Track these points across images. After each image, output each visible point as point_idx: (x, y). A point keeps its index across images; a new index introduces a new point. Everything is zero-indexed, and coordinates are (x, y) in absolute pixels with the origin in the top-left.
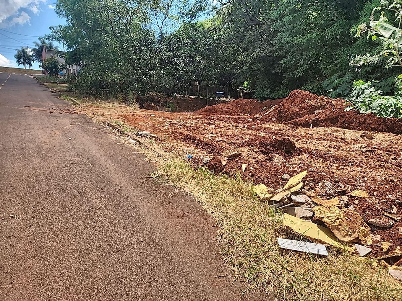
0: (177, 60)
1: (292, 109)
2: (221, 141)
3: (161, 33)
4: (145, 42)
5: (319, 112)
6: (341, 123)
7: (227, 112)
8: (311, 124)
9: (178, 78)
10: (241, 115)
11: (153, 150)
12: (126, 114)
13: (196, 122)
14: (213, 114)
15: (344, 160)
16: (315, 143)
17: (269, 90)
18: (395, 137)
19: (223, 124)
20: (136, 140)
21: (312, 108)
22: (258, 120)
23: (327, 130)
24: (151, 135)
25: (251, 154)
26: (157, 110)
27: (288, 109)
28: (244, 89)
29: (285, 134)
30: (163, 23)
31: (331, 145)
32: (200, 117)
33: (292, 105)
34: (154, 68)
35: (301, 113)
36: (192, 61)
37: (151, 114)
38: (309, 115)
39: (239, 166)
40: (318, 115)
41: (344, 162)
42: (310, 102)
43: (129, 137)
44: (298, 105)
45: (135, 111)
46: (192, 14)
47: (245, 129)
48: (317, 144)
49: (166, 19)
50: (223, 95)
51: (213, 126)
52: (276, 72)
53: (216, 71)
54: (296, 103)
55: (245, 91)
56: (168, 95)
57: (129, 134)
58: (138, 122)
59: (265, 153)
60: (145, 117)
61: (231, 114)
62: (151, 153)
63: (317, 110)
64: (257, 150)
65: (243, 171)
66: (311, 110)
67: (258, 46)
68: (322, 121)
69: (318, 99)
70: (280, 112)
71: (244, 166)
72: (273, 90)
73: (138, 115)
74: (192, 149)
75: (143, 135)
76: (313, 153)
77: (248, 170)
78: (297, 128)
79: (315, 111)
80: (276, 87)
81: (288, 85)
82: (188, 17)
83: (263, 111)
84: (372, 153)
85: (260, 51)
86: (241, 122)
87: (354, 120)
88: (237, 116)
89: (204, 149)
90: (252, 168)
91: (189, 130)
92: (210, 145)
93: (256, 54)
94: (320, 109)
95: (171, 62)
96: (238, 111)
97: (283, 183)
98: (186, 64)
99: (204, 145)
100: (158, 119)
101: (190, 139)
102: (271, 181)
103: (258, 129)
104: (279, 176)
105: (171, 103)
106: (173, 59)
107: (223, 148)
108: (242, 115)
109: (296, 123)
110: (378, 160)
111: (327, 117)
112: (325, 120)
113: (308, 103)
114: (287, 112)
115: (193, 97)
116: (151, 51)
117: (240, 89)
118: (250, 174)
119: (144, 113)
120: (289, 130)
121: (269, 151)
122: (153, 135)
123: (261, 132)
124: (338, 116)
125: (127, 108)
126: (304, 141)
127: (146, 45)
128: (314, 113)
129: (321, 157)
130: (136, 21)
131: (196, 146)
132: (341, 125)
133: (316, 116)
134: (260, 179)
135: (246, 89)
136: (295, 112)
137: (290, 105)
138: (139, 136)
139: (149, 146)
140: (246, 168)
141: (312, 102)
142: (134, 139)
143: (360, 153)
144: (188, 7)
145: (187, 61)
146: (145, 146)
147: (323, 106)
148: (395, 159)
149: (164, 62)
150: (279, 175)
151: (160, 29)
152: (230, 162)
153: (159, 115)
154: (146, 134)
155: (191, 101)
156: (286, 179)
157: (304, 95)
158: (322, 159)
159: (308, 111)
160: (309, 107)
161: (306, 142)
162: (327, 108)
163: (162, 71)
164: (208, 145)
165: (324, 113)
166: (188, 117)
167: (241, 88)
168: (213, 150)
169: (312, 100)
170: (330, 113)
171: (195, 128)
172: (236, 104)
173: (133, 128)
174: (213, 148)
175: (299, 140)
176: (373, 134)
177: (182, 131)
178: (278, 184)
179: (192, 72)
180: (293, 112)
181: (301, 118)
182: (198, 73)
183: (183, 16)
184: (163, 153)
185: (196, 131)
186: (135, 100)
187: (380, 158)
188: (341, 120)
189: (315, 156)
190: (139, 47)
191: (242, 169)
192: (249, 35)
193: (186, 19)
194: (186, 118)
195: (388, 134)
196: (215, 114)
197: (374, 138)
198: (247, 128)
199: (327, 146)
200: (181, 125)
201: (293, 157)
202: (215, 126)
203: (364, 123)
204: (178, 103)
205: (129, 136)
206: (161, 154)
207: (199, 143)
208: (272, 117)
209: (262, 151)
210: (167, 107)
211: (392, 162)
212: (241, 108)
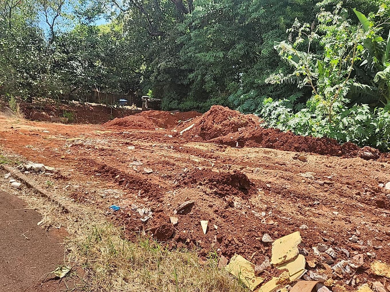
0: (74, 63)
1: (215, 125)
2: (152, 173)
3: (53, 32)
4: (31, 40)
5: (243, 129)
6: (266, 142)
7: (140, 126)
8: (236, 142)
9: (75, 84)
10: (156, 129)
11: (53, 201)
12: (5, 130)
13: (108, 140)
14: (124, 127)
15: (307, 197)
16: (264, 172)
17: (176, 101)
18: (327, 159)
19: (142, 144)
20: (21, 180)
21: (235, 125)
22: (179, 136)
23: (258, 150)
24: (47, 167)
25: (205, 200)
26: (50, 120)
27: (211, 126)
28: (148, 98)
29: (219, 158)
30: (55, 20)
31: (282, 175)
32: (109, 132)
33: (214, 122)
34: (44, 71)
35: (225, 131)
36: (92, 65)
37: (43, 129)
38: (232, 133)
39: (197, 225)
40: (242, 133)
41: (307, 199)
42: (232, 118)
43: (9, 174)
44: (221, 122)
45: (18, 126)
46: (90, 15)
47: (172, 150)
48: (265, 174)
49: (58, 17)
50: (126, 103)
51: (133, 148)
52: (182, 84)
53: (120, 78)
54: (218, 120)
55: (148, 100)
56: (63, 102)
57: (9, 168)
58: (23, 143)
59: (221, 196)
60: (34, 134)
61: (145, 128)
62: (49, 206)
63: (240, 128)
64: (209, 191)
65: (205, 231)
66: (235, 127)
67: (163, 57)
68: (247, 139)
69: (240, 117)
70: (203, 129)
71: (204, 224)
72: (180, 101)
73: (24, 132)
74: (116, 191)
75: (33, 170)
76: (268, 187)
77: (211, 230)
78: (226, 148)
79: (239, 129)
80: (181, 98)
81: (194, 97)
82: (85, 18)
83: (179, 125)
84: (331, 186)
85: (166, 62)
86: (160, 139)
87: (277, 139)
88: (152, 130)
89: (133, 189)
90: (216, 227)
91: (102, 156)
92: (141, 184)
93: (162, 65)
94: (243, 127)
95: (66, 66)
96: (152, 124)
97: (266, 250)
98: (85, 68)
99: (131, 183)
100: (54, 137)
101: (107, 171)
102: (249, 248)
103: (187, 151)
104: (257, 239)
105: (68, 112)
106: (69, 62)
107: (160, 187)
108: (158, 129)
109: (221, 142)
110: (341, 195)
111: (252, 135)
112: (251, 139)
113: (230, 120)
114: (210, 128)
115: (93, 104)
116: (39, 50)
117: (144, 98)
118: (215, 237)
119: (32, 128)
120: (218, 150)
121: (225, 192)
122: (51, 169)
123: (192, 155)
124: (262, 134)
125: (7, 120)
126: (250, 170)
127: (33, 43)
128: (238, 131)
129: (279, 193)
130: (20, 14)
131: (119, 185)
132: (267, 144)
133: (240, 134)
134: (232, 244)
135: (150, 98)
136: (218, 129)
137: (212, 122)
138: (26, 172)
139: (44, 191)
140: (208, 227)
141: (234, 119)
142: (17, 178)
143: (318, 187)
144: (85, 7)
145: (86, 66)
146: (37, 192)
147: (245, 123)
148: (359, 194)
149: (57, 65)
150: (257, 237)
151: (52, 28)
152: (182, 217)
153: (55, 130)
154: (37, 168)
155: (92, 109)
156: (268, 242)
157: (225, 112)
158: (280, 196)
159: (231, 129)
160: (232, 124)
161: (252, 171)
162: (250, 126)
163: (56, 75)
164: (137, 182)
165: (247, 130)
166: (94, 132)
167: (146, 97)
168: (146, 191)
169: (234, 117)
170: (254, 131)
171: (110, 152)
172: (148, 116)
173: (16, 156)
174: (146, 188)
175: (243, 168)
176: (305, 156)
177: (92, 156)
178: (260, 252)
179: (92, 78)
180: (216, 129)
181: (225, 135)
182: (99, 79)
183: (80, 15)
184: (71, 206)
185: (112, 157)
186: (18, 108)
187: (343, 193)
188: (265, 139)
189: (271, 192)
190: (23, 44)
191: (202, 229)
192: (153, 45)
193: (83, 19)
194: (93, 134)
195: (320, 156)
196: (126, 127)
197: (307, 160)
198: (173, 149)
199: (277, 176)
200: (90, 148)
201: (250, 196)
202: (134, 147)
203: (286, 141)
204: (76, 112)
205: (8, 172)
206: (68, 208)
207: (124, 179)
208: (195, 134)
209: (216, 193)
210: (63, 117)
211: (357, 198)
212: (154, 121)
